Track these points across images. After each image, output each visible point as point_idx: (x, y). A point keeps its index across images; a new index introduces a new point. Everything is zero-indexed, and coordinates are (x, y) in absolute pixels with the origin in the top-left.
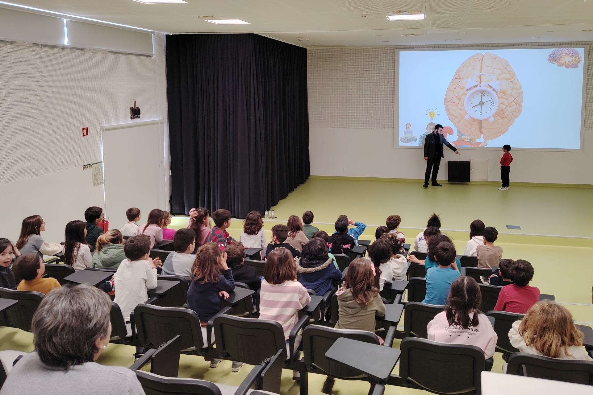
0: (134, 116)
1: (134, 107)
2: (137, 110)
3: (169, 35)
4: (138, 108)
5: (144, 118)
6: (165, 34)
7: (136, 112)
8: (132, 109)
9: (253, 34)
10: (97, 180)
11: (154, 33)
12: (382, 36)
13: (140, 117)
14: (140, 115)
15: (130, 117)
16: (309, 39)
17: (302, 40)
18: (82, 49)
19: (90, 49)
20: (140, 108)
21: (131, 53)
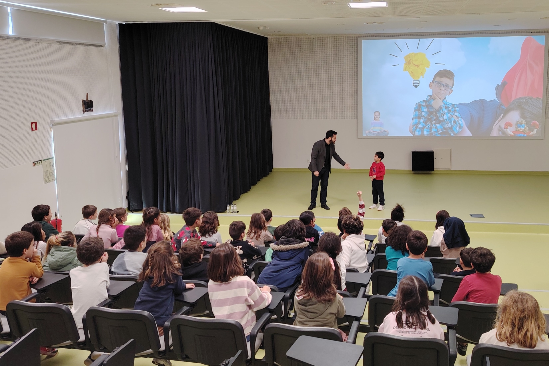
0: (87, 109)
1: (86, 100)
2: (89, 103)
3: (122, 24)
4: (91, 100)
5: (97, 111)
6: (118, 23)
7: (88, 105)
8: (84, 101)
9: (211, 22)
10: (48, 178)
11: (106, 22)
12: (344, 24)
13: (93, 110)
14: (93, 108)
15: (82, 111)
16: (269, 28)
17: (261, 28)
18: (29, 40)
19: (37, 39)
20: (92, 101)
21: (82, 43)
